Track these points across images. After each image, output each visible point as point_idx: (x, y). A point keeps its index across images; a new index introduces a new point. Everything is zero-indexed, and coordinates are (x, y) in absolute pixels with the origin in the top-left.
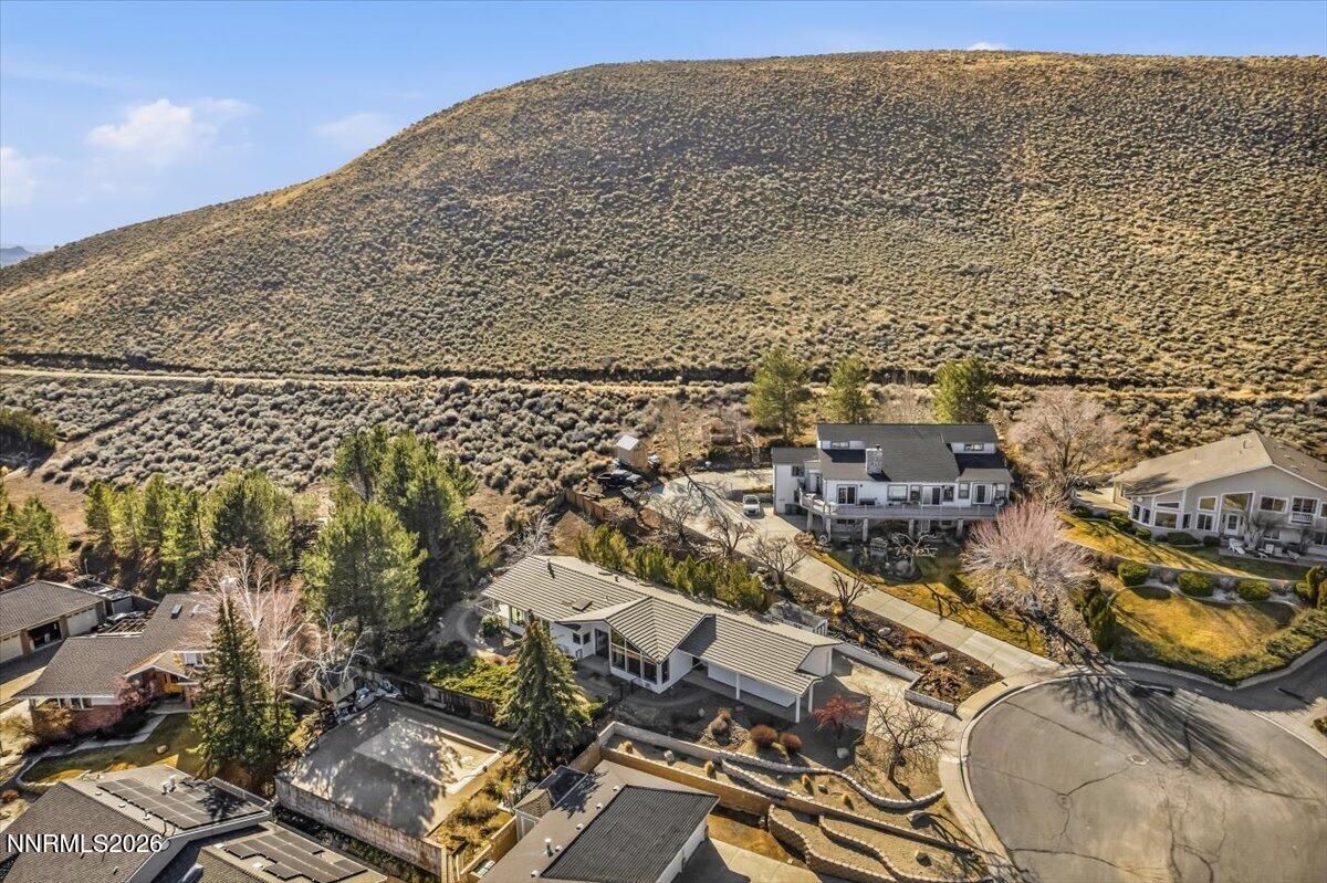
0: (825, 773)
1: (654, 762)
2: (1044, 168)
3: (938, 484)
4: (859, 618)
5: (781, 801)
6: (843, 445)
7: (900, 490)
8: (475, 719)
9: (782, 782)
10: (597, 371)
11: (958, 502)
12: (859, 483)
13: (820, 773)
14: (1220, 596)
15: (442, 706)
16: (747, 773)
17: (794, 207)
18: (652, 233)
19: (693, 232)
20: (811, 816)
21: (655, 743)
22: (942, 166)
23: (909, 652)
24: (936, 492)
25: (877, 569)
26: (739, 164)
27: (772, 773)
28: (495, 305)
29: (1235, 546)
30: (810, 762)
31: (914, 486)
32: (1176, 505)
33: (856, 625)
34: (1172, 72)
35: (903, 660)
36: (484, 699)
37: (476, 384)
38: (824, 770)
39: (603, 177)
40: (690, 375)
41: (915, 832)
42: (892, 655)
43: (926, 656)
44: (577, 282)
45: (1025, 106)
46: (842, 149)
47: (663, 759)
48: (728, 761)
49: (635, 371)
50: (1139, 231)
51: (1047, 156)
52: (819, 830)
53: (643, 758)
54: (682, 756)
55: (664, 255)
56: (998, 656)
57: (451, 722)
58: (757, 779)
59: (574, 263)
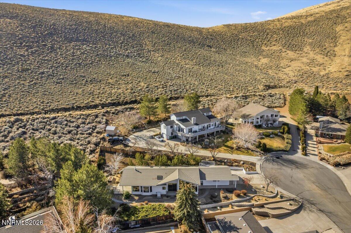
0: (255, 196)
1: (216, 212)
2: (153, 46)
3: (208, 124)
4: (219, 159)
5: (253, 206)
6: (181, 118)
7: (201, 127)
8: (154, 225)
9: (249, 202)
10: (69, 108)
11: (212, 127)
12: (192, 127)
13: (254, 196)
14: (271, 136)
15: (139, 226)
16: (241, 203)
17: (98, 55)
18: (57, 62)
19: (71, 62)
20: (262, 206)
21: (211, 207)
22: (130, 45)
23: (236, 164)
24: (207, 125)
25: (208, 147)
26: (74, 42)
27: (246, 201)
28: (6, 89)
29: (264, 126)
30: (249, 195)
31: (203, 125)
32: (253, 120)
33: (219, 161)
34: (168, 26)
35: (236, 166)
36: (154, 217)
37: (24, 118)
38: (254, 195)
39: (26, 43)
40: (103, 106)
41: (283, 200)
42: (233, 165)
43: (239, 163)
44: (37, 79)
45: (141, 30)
46: (102, 39)
47: (218, 210)
48: (233, 203)
49: (84, 106)
50: (181, 62)
51: (152, 43)
52: (266, 209)
53: (213, 212)
54: (221, 207)
55: (65, 69)
56: (250, 159)
57: (147, 229)
58: (244, 204)
59: (31, 73)
